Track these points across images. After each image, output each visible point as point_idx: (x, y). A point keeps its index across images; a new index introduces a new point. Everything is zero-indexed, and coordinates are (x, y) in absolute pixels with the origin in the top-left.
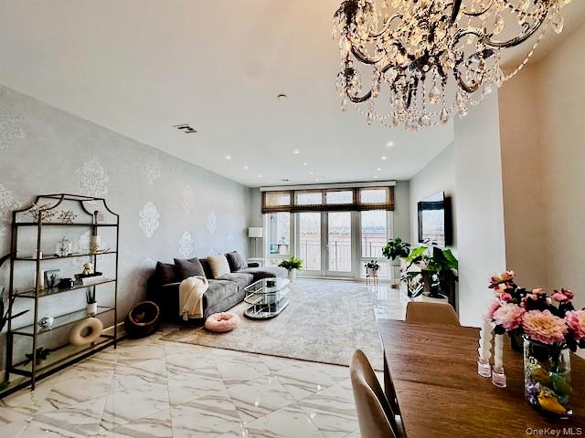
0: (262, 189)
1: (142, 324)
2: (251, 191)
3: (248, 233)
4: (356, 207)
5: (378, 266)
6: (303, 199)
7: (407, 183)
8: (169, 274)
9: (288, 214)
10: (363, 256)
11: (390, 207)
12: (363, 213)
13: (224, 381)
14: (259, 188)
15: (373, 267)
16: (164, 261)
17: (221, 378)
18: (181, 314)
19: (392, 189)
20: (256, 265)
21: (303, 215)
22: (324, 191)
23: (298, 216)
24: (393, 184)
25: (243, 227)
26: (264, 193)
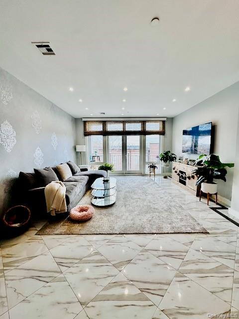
0: (84, 120)
1: (17, 225)
2: (76, 120)
3: (75, 149)
4: (144, 133)
5: (155, 167)
6: (111, 127)
7: (172, 120)
8: (32, 181)
9: (102, 136)
10: (147, 161)
11: (162, 133)
12: (147, 136)
13: (114, 265)
14: (81, 119)
15: (153, 167)
16: (25, 171)
17: (109, 262)
18: (48, 212)
19: (164, 122)
20: (86, 170)
21: (111, 137)
22: (124, 122)
23: (108, 138)
24: (165, 119)
25: (72, 145)
26: (85, 122)
